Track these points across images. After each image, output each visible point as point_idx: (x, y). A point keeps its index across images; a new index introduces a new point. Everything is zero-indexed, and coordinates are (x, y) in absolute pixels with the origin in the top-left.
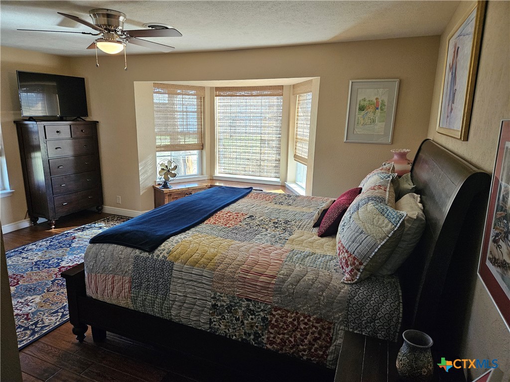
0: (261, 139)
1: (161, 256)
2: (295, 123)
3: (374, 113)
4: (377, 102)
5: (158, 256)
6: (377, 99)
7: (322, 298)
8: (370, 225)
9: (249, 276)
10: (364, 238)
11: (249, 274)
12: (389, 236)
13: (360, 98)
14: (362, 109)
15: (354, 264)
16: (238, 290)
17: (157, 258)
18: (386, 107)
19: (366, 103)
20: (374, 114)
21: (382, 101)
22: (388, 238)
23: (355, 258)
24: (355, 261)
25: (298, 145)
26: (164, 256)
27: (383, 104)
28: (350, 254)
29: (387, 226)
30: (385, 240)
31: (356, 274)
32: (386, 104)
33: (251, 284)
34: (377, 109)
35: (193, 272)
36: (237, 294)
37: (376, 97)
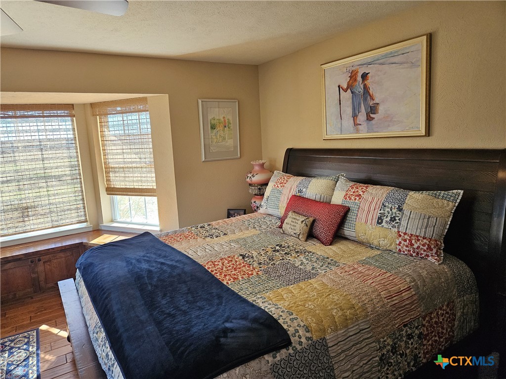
0: (44, 167)
1: (303, 340)
2: (99, 140)
3: (224, 130)
4: (225, 121)
5: (300, 343)
6: (224, 118)
7: (443, 284)
8: (433, 209)
9: (396, 300)
10: (435, 221)
11: (394, 298)
12: (453, 212)
13: (210, 118)
14: (213, 127)
15: (437, 245)
16: (396, 322)
17: (301, 347)
18: (232, 125)
19: (215, 121)
20: (224, 132)
21: (228, 120)
22: (452, 214)
23: (436, 241)
24: (438, 242)
25: (111, 175)
26: (308, 339)
27: (229, 123)
28: (430, 239)
29: (448, 205)
30: (452, 216)
31: (440, 253)
32: (231, 122)
33: (402, 307)
34: (225, 127)
35: (351, 334)
36: (397, 326)
37: (223, 116)
